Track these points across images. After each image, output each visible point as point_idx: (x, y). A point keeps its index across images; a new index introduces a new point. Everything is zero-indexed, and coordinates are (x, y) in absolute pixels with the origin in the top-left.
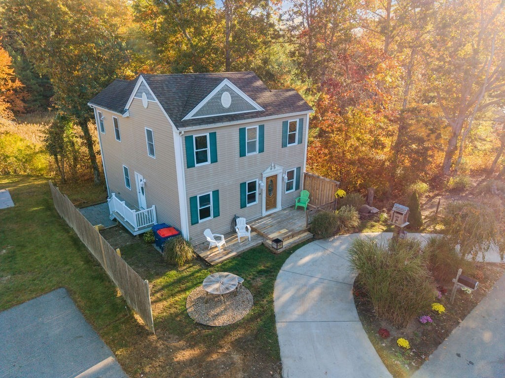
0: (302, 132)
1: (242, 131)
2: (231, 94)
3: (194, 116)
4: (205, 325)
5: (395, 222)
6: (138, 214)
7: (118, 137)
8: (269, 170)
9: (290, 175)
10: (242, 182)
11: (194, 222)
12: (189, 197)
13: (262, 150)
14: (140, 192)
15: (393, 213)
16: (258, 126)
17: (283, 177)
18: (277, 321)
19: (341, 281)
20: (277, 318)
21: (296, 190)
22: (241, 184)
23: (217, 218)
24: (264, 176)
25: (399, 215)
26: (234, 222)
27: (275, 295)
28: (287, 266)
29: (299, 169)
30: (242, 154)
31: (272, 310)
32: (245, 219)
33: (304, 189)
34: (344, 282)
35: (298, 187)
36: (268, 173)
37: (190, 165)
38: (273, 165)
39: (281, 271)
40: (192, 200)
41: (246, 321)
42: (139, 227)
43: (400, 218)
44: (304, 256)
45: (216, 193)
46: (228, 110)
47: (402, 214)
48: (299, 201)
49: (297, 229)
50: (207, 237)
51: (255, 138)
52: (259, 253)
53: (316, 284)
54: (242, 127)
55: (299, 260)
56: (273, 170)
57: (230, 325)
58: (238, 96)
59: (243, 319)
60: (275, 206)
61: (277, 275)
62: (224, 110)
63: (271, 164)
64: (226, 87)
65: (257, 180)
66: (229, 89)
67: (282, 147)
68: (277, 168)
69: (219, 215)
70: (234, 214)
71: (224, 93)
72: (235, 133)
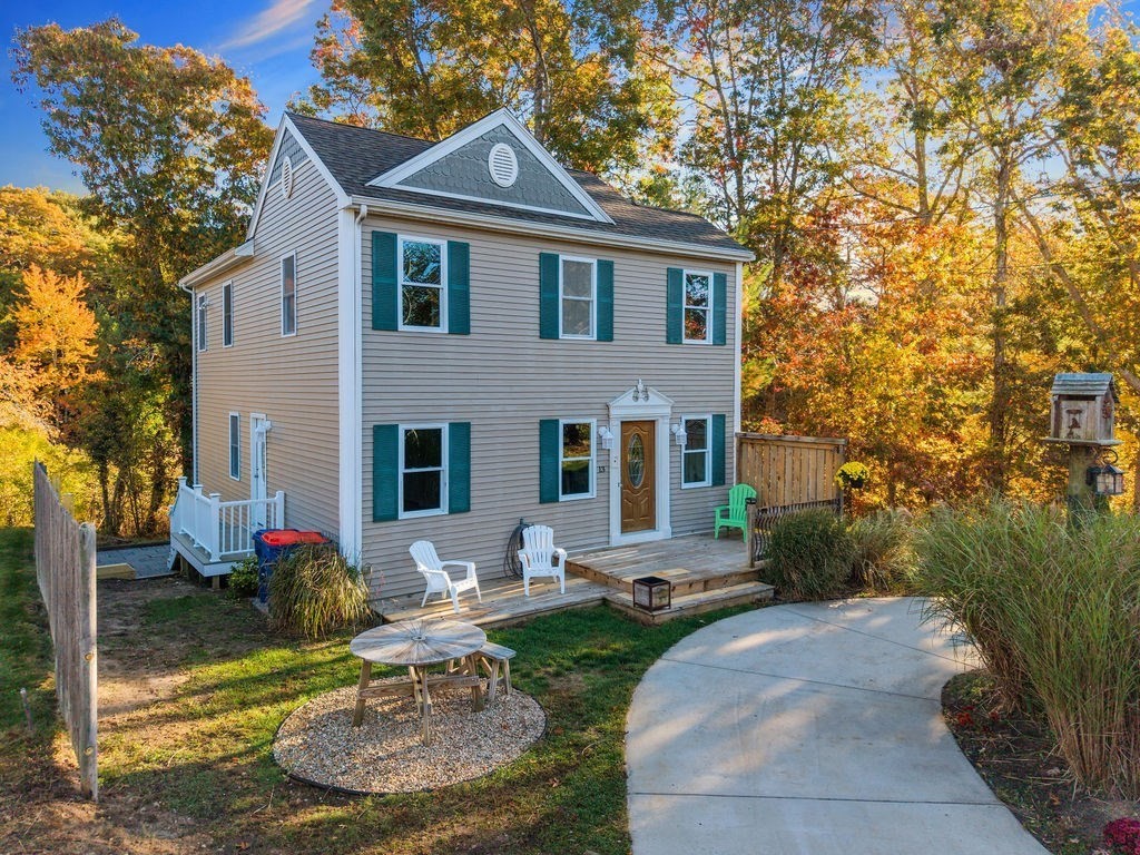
0: (724, 313)
1: (548, 264)
2: (518, 154)
3: (405, 182)
4: (322, 788)
5: (1071, 434)
6: (228, 509)
7: (228, 340)
8: (627, 399)
9: (695, 430)
10: (546, 415)
11: (381, 512)
12: (371, 425)
13: (606, 334)
14: (257, 476)
15: (1057, 404)
16: (595, 262)
17: (673, 434)
18: (629, 790)
19: (891, 690)
20: (633, 783)
21: (714, 484)
22: (542, 423)
23: (461, 519)
24: (613, 412)
25: (1082, 404)
26: (517, 539)
27: (633, 718)
28: (686, 651)
29: (720, 420)
30: (548, 330)
31: (616, 757)
32: (551, 531)
33: (740, 481)
34: (903, 691)
35: (719, 478)
36: (627, 407)
37: (381, 319)
38: (641, 387)
39: (660, 664)
40: (382, 436)
41: (501, 785)
42: (224, 553)
43: (1085, 415)
44: (747, 634)
45: (462, 431)
46: (507, 194)
47: (1093, 398)
48: (725, 514)
49: (720, 569)
50: (419, 563)
51: (587, 292)
52: (591, 620)
53: (795, 696)
54: (549, 249)
55: (730, 641)
56: (641, 401)
57: (429, 791)
59: (490, 775)
60: (650, 523)
61: (644, 670)
62: (495, 190)
63: (635, 383)
64: (505, 131)
65: (593, 422)
66: (511, 139)
67: (668, 342)
68: (654, 399)
69: (468, 510)
70: (520, 515)
71: (499, 146)
72: (529, 256)
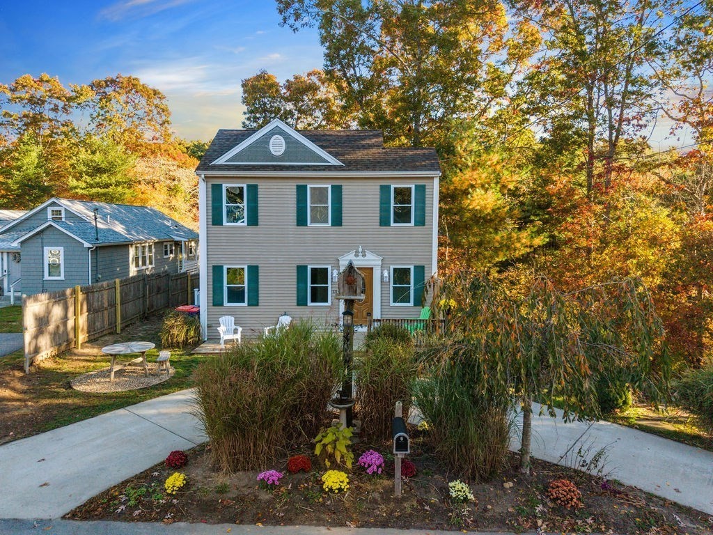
1: (301, 190)
2: (285, 139)
3: (229, 160)
8: (351, 256)
9: (401, 275)
10: (300, 263)
11: (216, 302)
12: (211, 265)
13: (337, 221)
16: (330, 186)
18: (125, 408)
20: (132, 406)
21: (416, 305)
22: (298, 267)
23: (253, 308)
24: (341, 262)
29: (420, 270)
30: (301, 221)
35: (419, 302)
37: (216, 221)
38: (360, 250)
45: (254, 270)
46: (280, 159)
51: (325, 202)
54: (301, 183)
56: (360, 257)
58: (297, 142)
62: (274, 158)
63: (356, 248)
64: (279, 129)
65: (329, 268)
66: (282, 133)
67: (381, 225)
68: (369, 256)
69: (258, 305)
70: (285, 310)
71: (274, 137)
72: (290, 190)
